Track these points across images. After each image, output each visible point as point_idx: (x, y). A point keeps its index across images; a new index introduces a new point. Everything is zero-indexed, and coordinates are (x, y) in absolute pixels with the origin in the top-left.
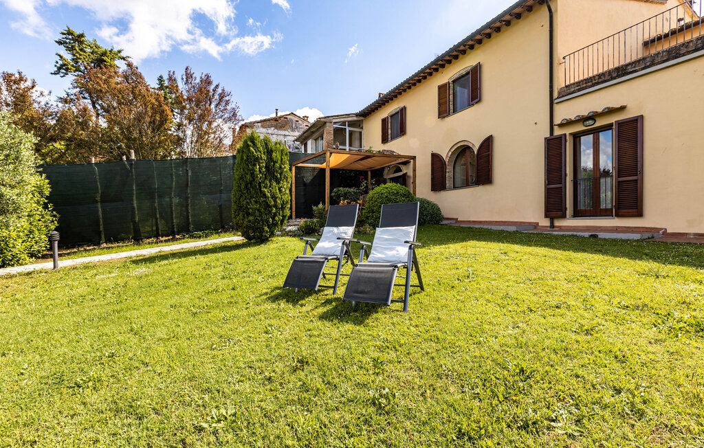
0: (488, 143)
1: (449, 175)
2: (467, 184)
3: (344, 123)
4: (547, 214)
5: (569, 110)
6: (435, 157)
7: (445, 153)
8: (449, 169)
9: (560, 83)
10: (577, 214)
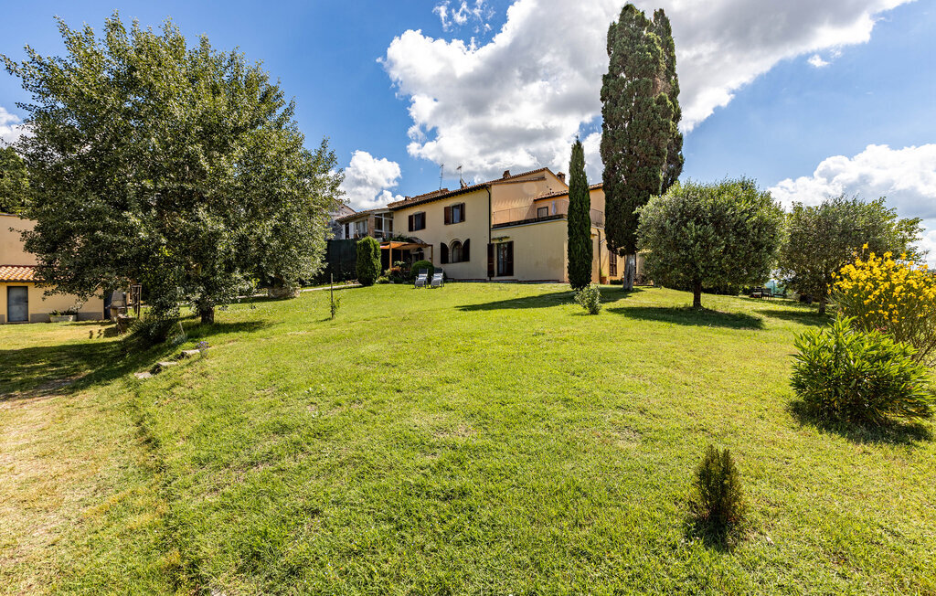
0: (468, 242)
1: (450, 255)
2: (459, 261)
3: (381, 215)
4: (488, 276)
5: (497, 234)
6: (443, 246)
7: (448, 244)
8: (450, 252)
9: (493, 223)
10: (499, 275)
